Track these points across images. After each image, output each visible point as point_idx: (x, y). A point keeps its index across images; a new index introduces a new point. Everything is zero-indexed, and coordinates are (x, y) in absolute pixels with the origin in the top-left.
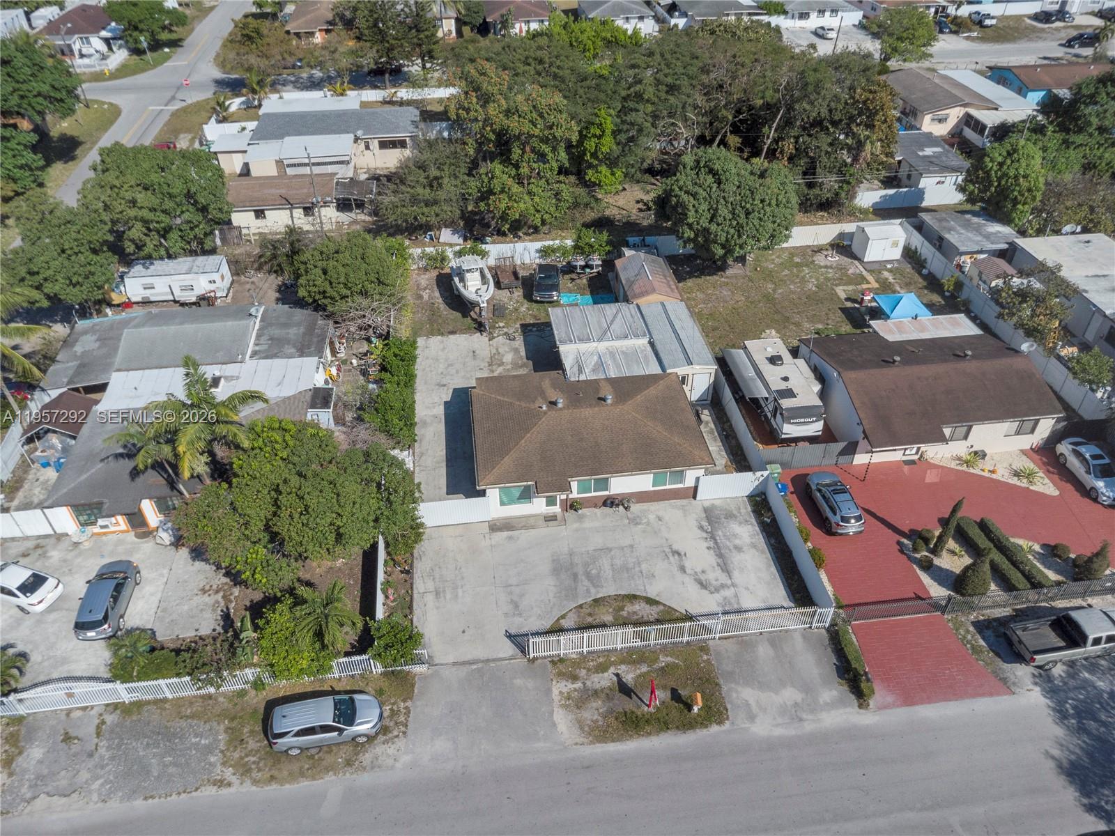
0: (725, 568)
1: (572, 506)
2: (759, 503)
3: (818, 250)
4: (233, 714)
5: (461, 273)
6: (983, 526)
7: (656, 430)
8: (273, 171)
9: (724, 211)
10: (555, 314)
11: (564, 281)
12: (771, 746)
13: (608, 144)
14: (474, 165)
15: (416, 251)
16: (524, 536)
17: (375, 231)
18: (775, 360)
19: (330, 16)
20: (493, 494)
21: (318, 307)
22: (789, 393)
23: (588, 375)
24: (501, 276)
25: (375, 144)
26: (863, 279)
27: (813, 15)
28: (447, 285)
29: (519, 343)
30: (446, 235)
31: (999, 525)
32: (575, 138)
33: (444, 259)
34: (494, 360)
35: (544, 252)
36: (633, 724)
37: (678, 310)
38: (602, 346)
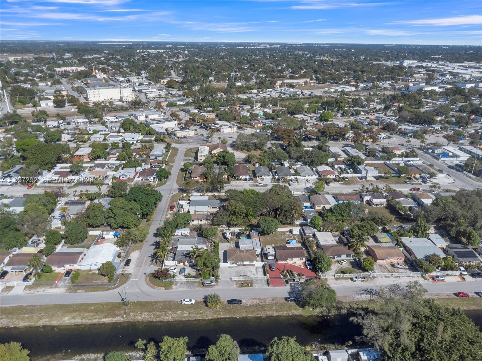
0: (257, 273)
1: (239, 265)
2: (263, 267)
3: (286, 232)
4: (199, 282)
5: (226, 233)
6: (291, 271)
7: (250, 256)
8: (194, 213)
9: (266, 226)
10: (240, 240)
11: (242, 235)
12: (257, 289)
13: (251, 213)
14: (229, 215)
15: (219, 229)
16: (232, 268)
17: (211, 225)
18: (269, 248)
19: (201, 174)
20: (229, 263)
21: (205, 237)
22: (270, 253)
23: (243, 249)
24: (232, 234)
25: (211, 208)
26: (291, 237)
27: (307, 176)
28: (224, 234)
29: (234, 244)
30: (224, 226)
31: (292, 270)
32: (246, 212)
33: (223, 230)
34: (230, 247)
35: (240, 230)
36: (243, 286)
37: (258, 240)
38: (246, 245)
